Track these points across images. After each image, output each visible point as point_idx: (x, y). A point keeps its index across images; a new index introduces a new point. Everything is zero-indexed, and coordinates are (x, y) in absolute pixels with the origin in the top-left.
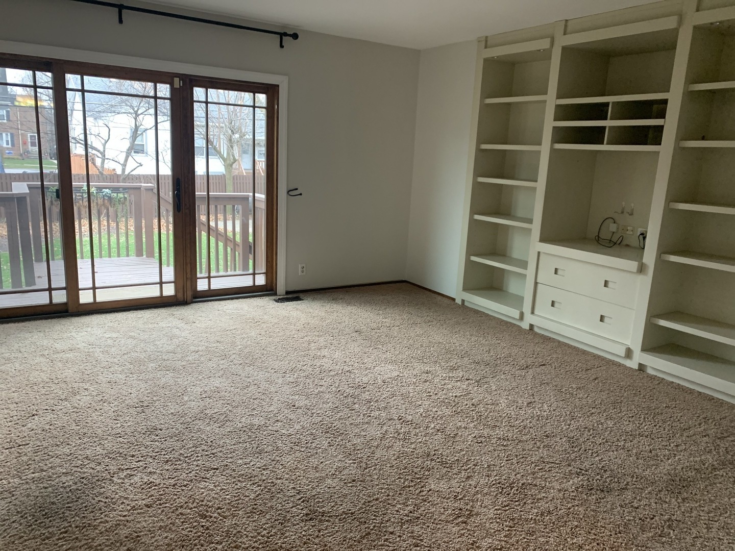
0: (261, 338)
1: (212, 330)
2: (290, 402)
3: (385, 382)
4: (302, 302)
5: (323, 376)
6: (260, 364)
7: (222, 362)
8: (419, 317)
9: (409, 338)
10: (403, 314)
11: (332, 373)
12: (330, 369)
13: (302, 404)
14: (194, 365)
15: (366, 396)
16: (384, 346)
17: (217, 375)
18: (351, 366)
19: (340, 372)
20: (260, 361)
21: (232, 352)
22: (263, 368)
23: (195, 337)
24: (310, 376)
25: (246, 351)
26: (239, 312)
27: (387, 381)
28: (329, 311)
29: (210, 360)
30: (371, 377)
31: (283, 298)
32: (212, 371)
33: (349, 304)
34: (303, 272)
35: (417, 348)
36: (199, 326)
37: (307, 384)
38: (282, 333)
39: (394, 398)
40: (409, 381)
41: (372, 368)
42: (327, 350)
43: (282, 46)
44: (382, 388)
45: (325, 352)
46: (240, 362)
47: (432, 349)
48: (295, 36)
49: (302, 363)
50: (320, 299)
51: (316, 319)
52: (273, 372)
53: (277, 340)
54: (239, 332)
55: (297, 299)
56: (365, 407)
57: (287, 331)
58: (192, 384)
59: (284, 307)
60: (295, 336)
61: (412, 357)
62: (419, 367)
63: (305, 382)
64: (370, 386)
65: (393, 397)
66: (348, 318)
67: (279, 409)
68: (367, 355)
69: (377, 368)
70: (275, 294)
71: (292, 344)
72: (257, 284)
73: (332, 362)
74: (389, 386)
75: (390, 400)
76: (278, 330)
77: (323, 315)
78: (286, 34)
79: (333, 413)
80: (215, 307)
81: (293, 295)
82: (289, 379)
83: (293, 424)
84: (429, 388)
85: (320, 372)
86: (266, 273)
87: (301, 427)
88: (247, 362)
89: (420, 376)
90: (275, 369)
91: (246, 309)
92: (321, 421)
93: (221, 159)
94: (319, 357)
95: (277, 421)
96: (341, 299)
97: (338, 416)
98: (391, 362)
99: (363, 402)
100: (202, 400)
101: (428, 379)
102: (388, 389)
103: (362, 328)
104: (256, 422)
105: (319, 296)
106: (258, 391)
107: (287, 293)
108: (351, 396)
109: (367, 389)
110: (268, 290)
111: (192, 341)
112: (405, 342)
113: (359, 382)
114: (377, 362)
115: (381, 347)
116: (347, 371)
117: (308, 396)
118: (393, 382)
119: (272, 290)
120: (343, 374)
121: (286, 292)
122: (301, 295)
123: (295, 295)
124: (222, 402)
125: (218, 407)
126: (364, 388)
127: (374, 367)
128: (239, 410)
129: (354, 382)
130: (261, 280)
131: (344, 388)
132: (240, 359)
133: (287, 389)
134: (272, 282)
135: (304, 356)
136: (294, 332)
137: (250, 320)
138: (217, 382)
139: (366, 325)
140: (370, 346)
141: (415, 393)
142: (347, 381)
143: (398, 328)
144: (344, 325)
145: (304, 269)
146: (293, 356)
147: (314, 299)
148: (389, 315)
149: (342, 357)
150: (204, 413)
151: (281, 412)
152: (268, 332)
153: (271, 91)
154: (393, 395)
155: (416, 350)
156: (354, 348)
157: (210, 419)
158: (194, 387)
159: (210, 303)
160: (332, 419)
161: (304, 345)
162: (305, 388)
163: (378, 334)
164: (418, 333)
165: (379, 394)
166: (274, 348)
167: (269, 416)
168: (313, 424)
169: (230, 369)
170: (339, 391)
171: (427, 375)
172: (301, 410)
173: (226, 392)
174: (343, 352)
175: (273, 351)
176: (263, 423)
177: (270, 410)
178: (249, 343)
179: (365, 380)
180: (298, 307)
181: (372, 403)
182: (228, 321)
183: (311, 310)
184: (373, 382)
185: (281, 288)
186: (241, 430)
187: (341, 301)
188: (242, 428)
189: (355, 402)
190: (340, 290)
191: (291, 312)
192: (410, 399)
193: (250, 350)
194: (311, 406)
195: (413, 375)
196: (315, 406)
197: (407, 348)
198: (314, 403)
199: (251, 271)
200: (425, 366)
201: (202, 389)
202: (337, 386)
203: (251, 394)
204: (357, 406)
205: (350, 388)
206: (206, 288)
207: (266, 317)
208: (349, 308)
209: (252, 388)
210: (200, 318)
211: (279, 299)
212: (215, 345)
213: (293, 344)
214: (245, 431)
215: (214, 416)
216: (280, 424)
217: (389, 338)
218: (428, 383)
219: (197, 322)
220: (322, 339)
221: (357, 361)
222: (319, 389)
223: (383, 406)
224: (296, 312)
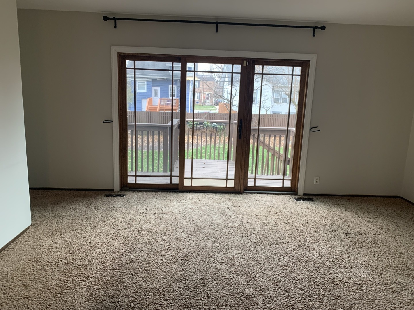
0: (275, 226)
1: (247, 214)
2: (276, 281)
3: (356, 284)
4: (313, 203)
5: (308, 265)
6: (267, 246)
7: (244, 238)
8: (404, 230)
9: (390, 247)
10: (391, 225)
11: (315, 265)
12: (315, 261)
13: (284, 285)
14: (227, 237)
15: (336, 292)
16: (366, 250)
17: (237, 247)
18: (332, 262)
19: (322, 265)
20: (268, 243)
21: (253, 232)
22: (268, 249)
23: (236, 216)
24: (298, 264)
25: (263, 233)
26: (268, 203)
27: (358, 283)
28: (330, 213)
29: (238, 235)
30: (346, 276)
31: (301, 198)
32: (236, 244)
33: (347, 209)
34: (317, 182)
35: (395, 258)
36: (241, 209)
37: (293, 269)
38: (290, 225)
39: (361, 301)
40: (378, 288)
41: (350, 268)
42: (318, 244)
44: (352, 289)
45: (316, 246)
46: (255, 241)
47: (409, 262)
49: (296, 251)
50: (327, 202)
51: (318, 217)
52: (273, 254)
53: (285, 229)
54: (263, 218)
55: (311, 200)
56: (332, 302)
57: (295, 223)
58: (220, 250)
59: (299, 204)
60: (298, 228)
61: (388, 266)
62: (391, 276)
63: (292, 267)
64: (343, 284)
65: (360, 299)
66: (343, 220)
67: (266, 285)
68: (348, 255)
69: (354, 269)
70: (296, 194)
71: (294, 234)
72: (285, 186)
73: (319, 255)
74: (359, 288)
75: (356, 301)
76: (288, 222)
77: (325, 215)
79: (304, 301)
80: (256, 198)
81: (308, 197)
82: (282, 261)
83: (271, 301)
84: (396, 300)
85: (307, 262)
86: (292, 180)
87: (276, 306)
88: (259, 241)
89: (390, 285)
90: (275, 252)
91: (274, 202)
92: (292, 305)
94: (310, 249)
95: (261, 295)
96: (343, 204)
97: (308, 305)
98: (368, 266)
99: (332, 297)
100: (220, 264)
101: (397, 290)
102: (357, 291)
103: (351, 231)
104: (247, 291)
105: (327, 200)
106: (258, 266)
107: (305, 195)
108: (324, 289)
109: (339, 286)
110: (291, 191)
111: (233, 219)
112: (385, 251)
113: (334, 278)
114: (355, 264)
115: (362, 250)
116: (328, 266)
117: (291, 279)
118: (364, 286)
119: (294, 191)
120: (324, 268)
121: (304, 194)
122: (314, 198)
123: (309, 197)
124: (232, 268)
125: (228, 272)
126: (337, 284)
127: (351, 267)
128: (240, 278)
129: (330, 277)
130: (288, 184)
131: (321, 280)
132: (256, 238)
133: (278, 270)
134: (295, 186)
135: (299, 246)
136: (299, 225)
137: (273, 211)
138: (234, 253)
139: (356, 229)
140: (354, 248)
141: (381, 301)
142: (325, 275)
143: (382, 236)
144: (338, 226)
145: (318, 180)
146: (291, 244)
147: (322, 202)
148: (378, 224)
149: (328, 252)
150: (217, 274)
151: (266, 289)
152: (281, 222)
154: (360, 298)
155: (393, 260)
156: (340, 247)
157: (219, 280)
158: (220, 253)
159: (253, 194)
160: (301, 306)
161: (302, 237)
162: (291, 273)
163: (363, 239)
164: (399, 244)
165: (348, 293)
166: (280, 235)
167: (257, 289)
168: (286, 306)
169: (247, 245)
170: (316, 282)
171: (397, 286)
172: (281, 290)
173: (237, 261)
174: (330, 249)
175: (279, 237)
176: (251, 294)
177: (259, 284)
178: (266, 227)
179: (340, 277)
180: (309, 206)
181: (339, 301)
182: (259, 208)
183: (317, 210)
184: (346, 281)
185: (301, 190)
186: (234, 295)
187: (342, 206)
188: (236, 293)
189: (325, 295)
190: (344, 197)
191: (302, 209)
192: (375, 306)
193: (265, 233)
194: (290, 289)
195: (384, 283)
196: (292, 290)
197: (385, 256)
198: (293, 287)
199: (282, 177)
200: (398, 277)
201: (224, 256)
202: (315, 277)
203: (252, 268)
204: (325, 299)
205: (325, 282)
206: (253, 185)
207: (284, 210)
208: (347, 213)
209: (255, 262)
210: (244, 204)
211: (298, 198)
212: (245, 225)
213: (296, 234)
214: (236, 297)
215: (222, 279)
216: (262, 298)
217: (372, 244)
218: (396, 295)
219: (241, 206)
220: (317, 235)
221: (338, 259)
222: (301, 276)
223: (348, 305)
224: (306, 210)
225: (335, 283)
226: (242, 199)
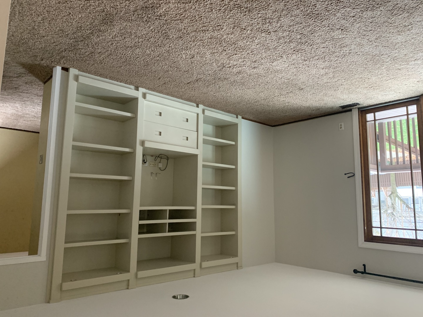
0: (368, 76)
1: (404, 77)
2: (345, 32)
3: (281, 56)
4: (340, 105)
5: (323, 55)
6: (368, 57)
7: (396, 55)
8: (263, 104)
9: (268, 90)
10: (272, 105)
11: (317, 58)
12: (318, 60)
13: (336, 32)
14: (418, 49)
15: (292, 45)
16: (283, 82)
17: (400, 44)
18: (304, 64)
19: (311, 59)
20: (368, 59)
21: (389, 63)
22: (366, 54)
23: (417, 71)
24: (331, 53)
25: (378, 65)
26: (385, 93)
27: (280, 58)
28: (322, 101)
29: (405, 55)
30: (290, 59)
31: (354, 106)
32: (403, 47)
33: (308, 107)
34: (341, 125)
35: (262, 83)
36: (415, 80)
37: (334, 47)
38: (353, 81)
39: (274, 47)
40: (265, 60)
41: (290, 65)
42: (321, 74)
43: (364, 265)
44: (282, 52)
45: (322, 72)
46: (383, 56)
47: (253, 84)
48: (355, 271)
49: (338, 62)
50: (328, 108)
51: (330, 95)
52: (358, 53)
53: (356, 76)
54: (384, 79)
55: (343, 107)
56: (293, 37)
57: (349, 84)
58: (419, 34)
59: (353, 100)
60: (344, 80)
61: (265, 77)
62: (260, 70)
63: (335, 49)
64: (290, 52)
65: (275, 47)
66: (309, 98)
67: (353, 26)
68: (294, 74)
69: (287, 66)
70: (359, 108)
71: (346, 75)
72: (373, 114)
73: (317, 66)
74: (278, 54)
75: (277, 45)
76: (356, 83)
77: (325, 98)
78: (362, 273)
79: (314, 29)
80: (402, 95)
81: (346, 109)
82: (347, 49)
83: (342, 16)
84: (253, 57)
85: (325, 57)
86: (366, 121)
87: (336, 15)
88: (378, 57)
89: (259, 65)
90: (357, 55)
91: (380, 96)
92: (322, 22)
93: (400, 197)
94: (326, 67)
95: (354, 17)
96: (313, 110)
97: (310, 28)
98: (277, 71)
99: (294, 40)
100: (411, 23)
101: (254, 63)
102: (279, 52)
103: (299, 92)
104: (369, 13)
105: (329, 110)
106: (369, 37)
107: (350, 110)
108: (302, 43)
109: (292, 50)
110: (364, 111)
111: (419, 67)
112: (270, 86)
113: (298, 54)
114: (287, 70)
115: (286, 81)
116: (306, 60)
117: (333, 39)
118: (275, 58)
119: (362, 111)
120: (309, 58)
121: (352, 111)
122: (341, 110)
123: (345, 109)
124: (396, 24)
125: (398, 20)
126: (294, 51)
127: (289, 66)
128: (383, 20)
129: (301, 53)
130: (370, 117)
131: (307, 48)
132: (383, 58)
133: (347, 41)
134: (362, 116)
135: (337, 67)
136: (345, 83)
137: (376, 88)
138: (400, 38)
139: (296, 94)
140: (292, 80)
141: (261, 52)
142: (306, 53)
143: (275, 95)
144: (311, 93)
145: (340, 127)
146: (345, 66)
147: (332, 108)
148: (281, 103)
149: (310, 71)
150: (410, 13)
151: (351, 23)
152: (363, 81)
153: (369, 238)
154: (275, 48)
155: (263, 82)
156: (303, 78)
157: (404, 9)
158: (418, 32)
159: (406, 97)
160: (315, 24)
161: (338, 75)
162: (335, 44)
163: (288, 89)
164: (263, 93)
165: (284, 48)
166: (359, 70)
167: (360, 19)
168: (328, 19)
169: (390, 50)
170: (311, 46)
171: (255, 66)
172: (337, 28)
173: (393, 32)
174: (310, 73)
175: (359, 68)
176: (364, 13)
177: (359, 24)
178: (377, 72)
179: (294, 57)
180: (342, 101)
181: (288, 40)
182: (393, 86)
183: (333, 100)
184: (289, 55)
185: (355, 113)
186: (381, 4)
187: (314, 109)
188: (380, 7)
189: (300, 40)
190: (314, 116)
191: (348, 97)
192: (264, 48)
193: (375, 66)
194: (330, 32)
195: (263, 64)
196: (327, 32)
197: (269, 82)
198: (328, 35)
199: (377, 122)
200: (257, 72)
201: (411, 32)
202: (313, 49)
203: (374, 33)
204: (298, 37)
205: (304, 49)
206: (410, 108)
207: (365, 92)
208: (308, 105)
209: (373, 39)
210: (414, 85)
211: (356, 105)
212: (402, 67)
213: (344, 75)
214: (378, 4)
215: (402, 12)
216: (352, 15)
217: (281, 87)
218: (254, 60)
219: (416, 82)
220: (325, 81)
221: (301, 69)
222: (325, 45)
223: (281, 40)
224: (344, 98)
225: (296, 51)
226: (419, 90)
